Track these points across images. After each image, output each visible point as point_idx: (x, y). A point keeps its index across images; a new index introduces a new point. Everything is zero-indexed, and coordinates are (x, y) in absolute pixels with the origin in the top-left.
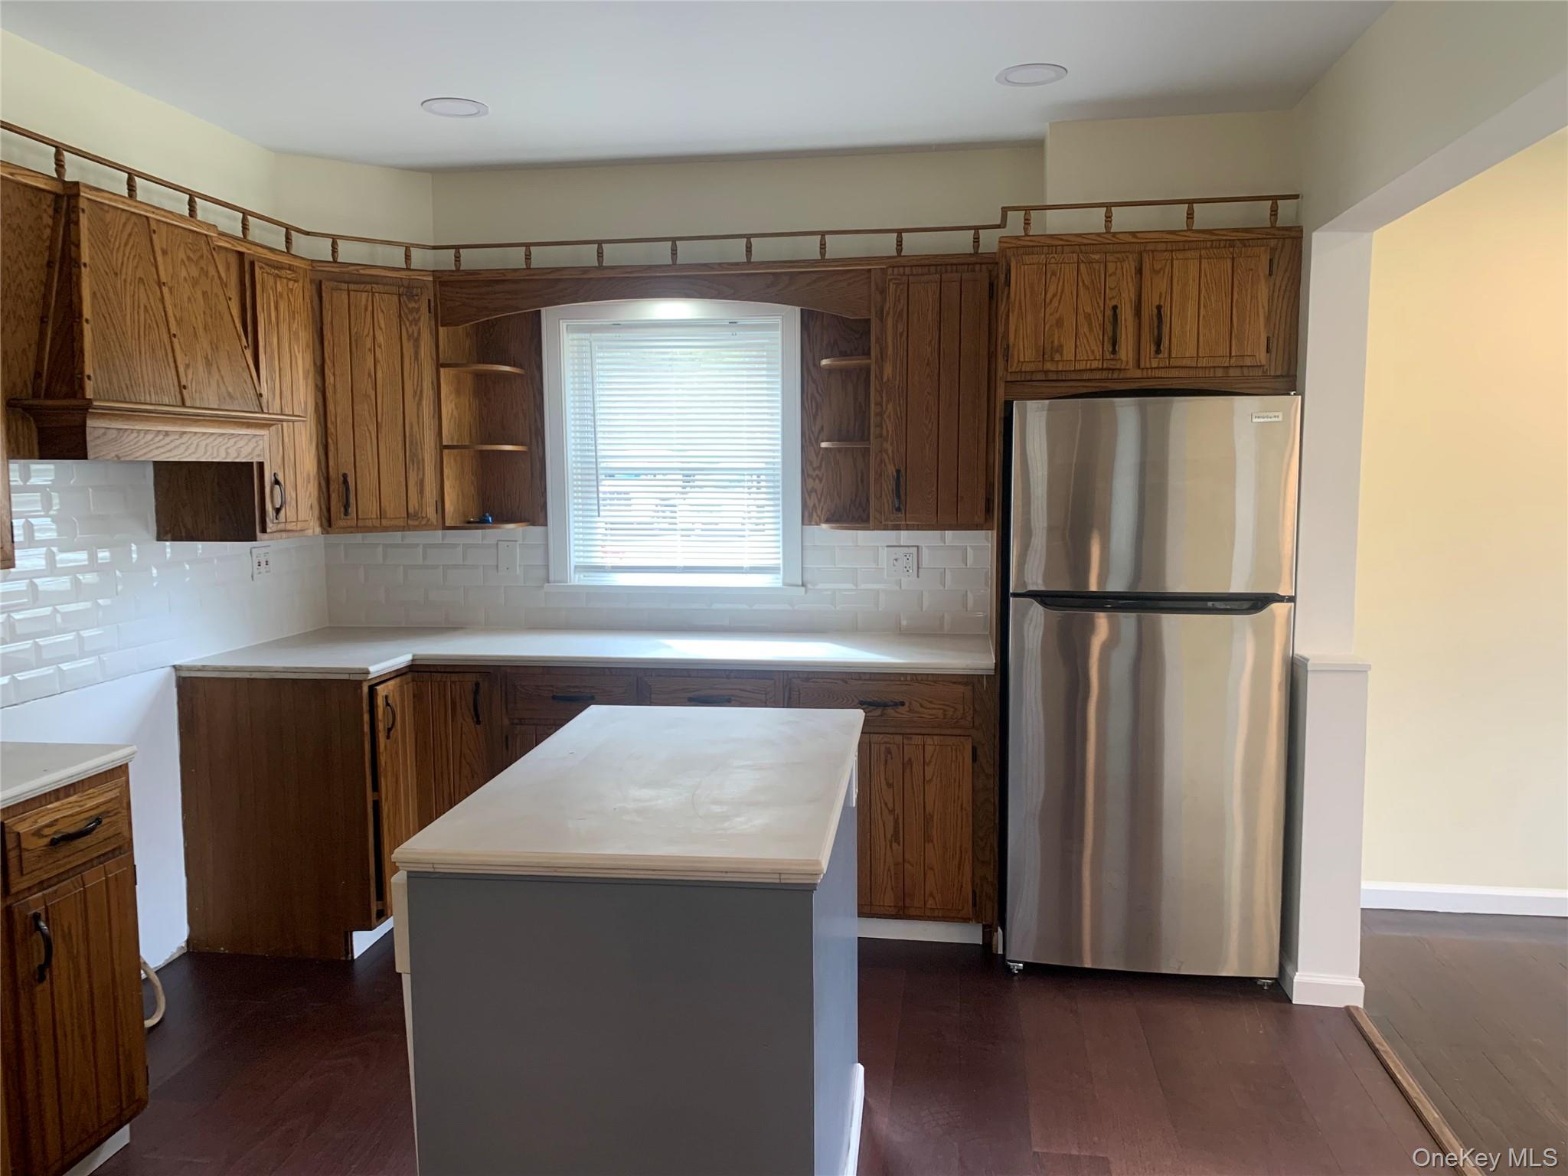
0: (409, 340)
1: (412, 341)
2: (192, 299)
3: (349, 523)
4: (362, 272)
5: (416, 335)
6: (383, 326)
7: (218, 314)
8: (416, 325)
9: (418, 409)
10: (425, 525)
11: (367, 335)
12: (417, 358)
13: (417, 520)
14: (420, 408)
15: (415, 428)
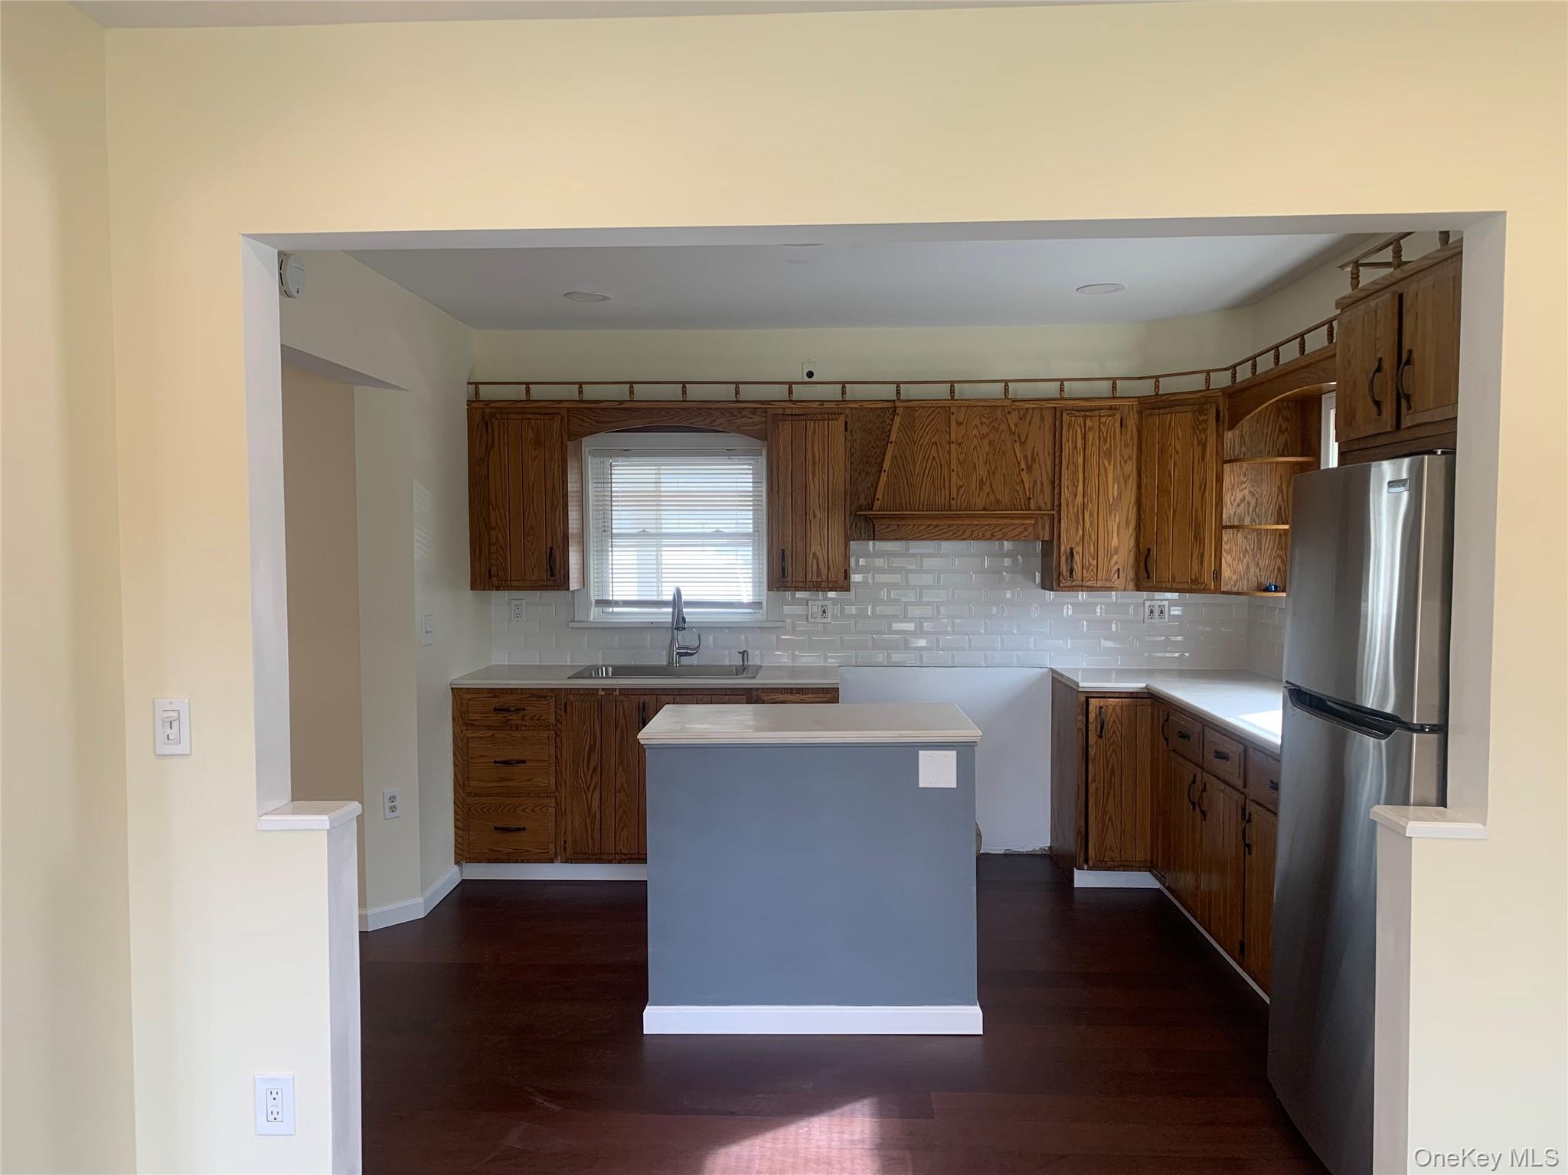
0: (1198, 445)
1: (1200, 446)
2: (979, 447)
3: (1151, 584)
4: (1171, 399)
5: (1203, 440)
6: (1180, 436)
7: (1001, 452)
8: (1204, 432)
9: (1202, 497)
10: (1204, 589)
11: (1170, 445)
12: (1203, 458)
13: (1197, 585)
14: (1204, 497)
15: (1200, 512)
